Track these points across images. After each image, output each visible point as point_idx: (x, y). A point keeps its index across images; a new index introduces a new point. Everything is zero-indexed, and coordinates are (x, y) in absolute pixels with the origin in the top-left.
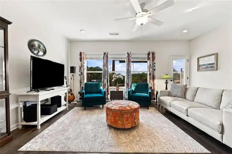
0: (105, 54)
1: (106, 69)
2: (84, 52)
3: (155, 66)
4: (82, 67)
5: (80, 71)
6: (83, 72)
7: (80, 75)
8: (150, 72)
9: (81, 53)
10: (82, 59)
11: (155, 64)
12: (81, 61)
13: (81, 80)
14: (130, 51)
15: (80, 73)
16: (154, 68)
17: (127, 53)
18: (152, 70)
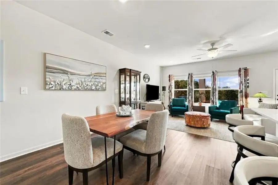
0: (189, 74)
2: (172, 75)
4: (171, 87)
6: (172, 90)
7: (169, 92)
9: (170, 75)
10: (171, 80)
11: (248, 80)
12: (170, 82)
13: (170, 96)
14: (216, 70)
15: (169, 91)
16: (248, 85)
17: (212, 72)
18: (243, 87)
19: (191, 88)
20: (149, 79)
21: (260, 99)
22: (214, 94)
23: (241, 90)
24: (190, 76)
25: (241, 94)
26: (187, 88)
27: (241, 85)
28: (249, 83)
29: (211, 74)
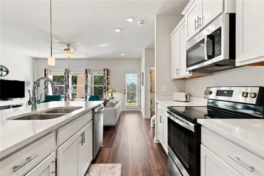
0: (66, 70)
1: (67, 83)
2: (48, 69)
3: (109, 81)
4: (46, 82)
5: (44, 85)
6: (48, 86)
7: (44, 89)
8: (105, 86)
9: (45, 70)
10: (47, 75)
11: (109, 78)
12: (45, 76)
13: (45, 93)
14: (88, 68)
15: (45, 87)
16: (109, 82)
17: (84, 70)
18: (106, 84)
19: (67, 84)
20: (7, 72)
21: (112, 94)
22: (86, 90)
23: (104, 87)
24: (67, 71)
25: (105, 89)
26: (63, 84)
27: (105, 82)
28: (110, 81)
29: (84, 71)
